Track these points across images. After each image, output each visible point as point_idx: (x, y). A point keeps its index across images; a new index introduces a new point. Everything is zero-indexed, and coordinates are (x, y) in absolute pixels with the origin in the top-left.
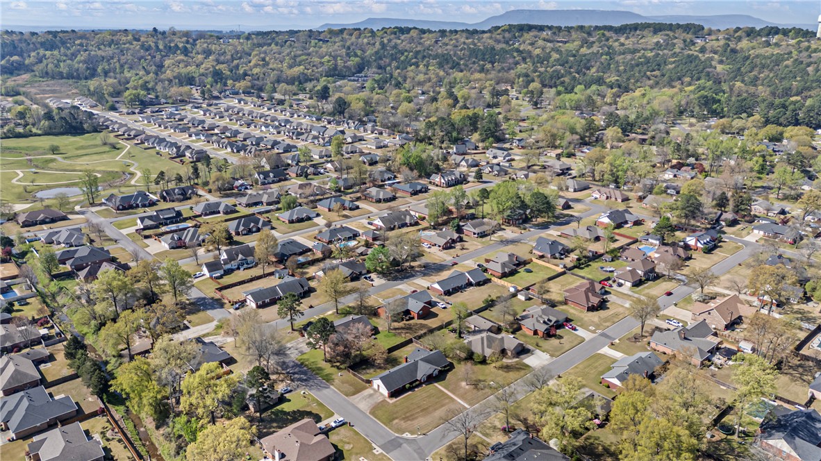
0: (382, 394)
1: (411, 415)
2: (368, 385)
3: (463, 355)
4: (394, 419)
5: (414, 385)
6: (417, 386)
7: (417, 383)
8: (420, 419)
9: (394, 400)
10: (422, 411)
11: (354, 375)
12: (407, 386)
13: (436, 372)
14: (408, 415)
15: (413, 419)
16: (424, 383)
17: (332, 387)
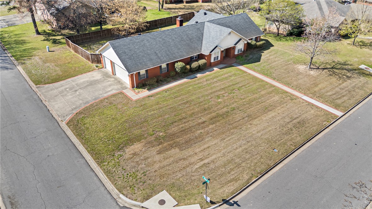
0: (119, 82)
1: (184, 131)
2: (94, 65)
3: (285, 29)
4: (131, 141)
5: (195, 65)
6: (200, 69)
7: (202, 62)
8: (210, 142)
9: (145, 93)
10: (213, 120)
11: (76, 51)
12: (179, 65)
13: (241, 46)
14: (174, 129)
15: (189, 143)
16: (216, 64)
17: (20, 68)
